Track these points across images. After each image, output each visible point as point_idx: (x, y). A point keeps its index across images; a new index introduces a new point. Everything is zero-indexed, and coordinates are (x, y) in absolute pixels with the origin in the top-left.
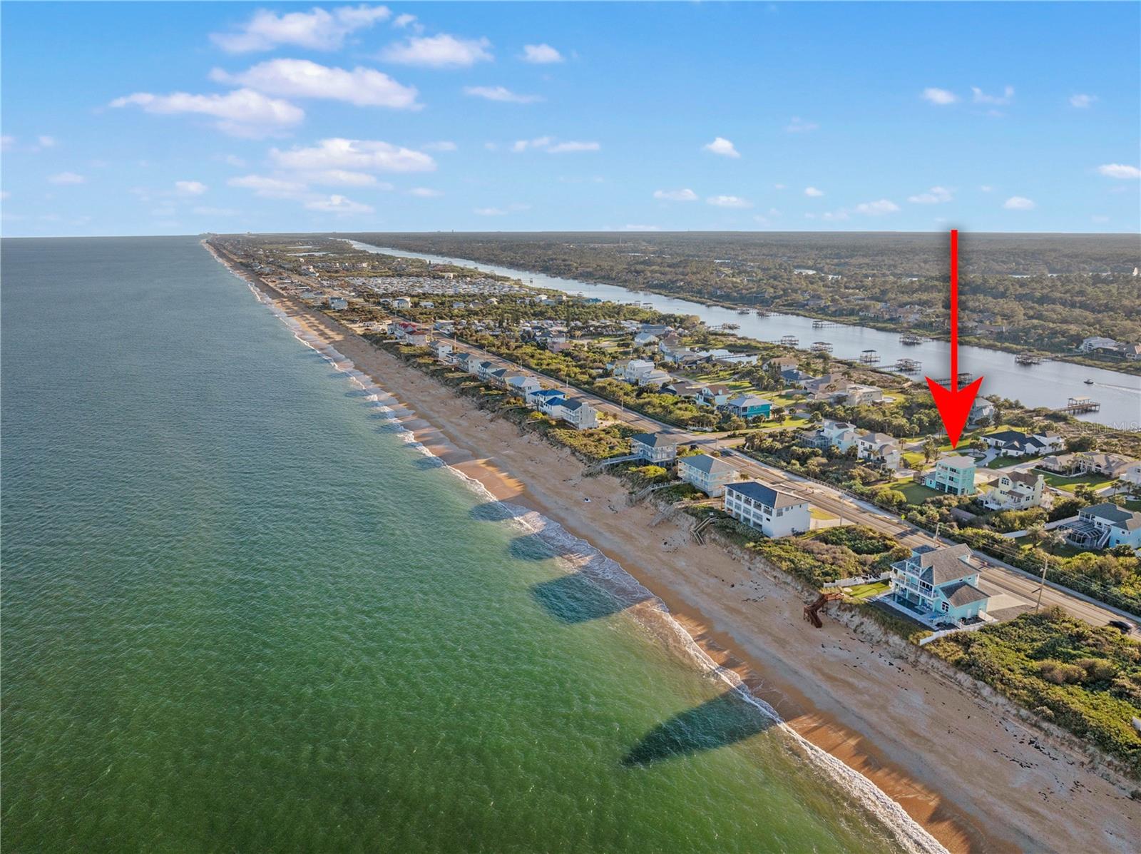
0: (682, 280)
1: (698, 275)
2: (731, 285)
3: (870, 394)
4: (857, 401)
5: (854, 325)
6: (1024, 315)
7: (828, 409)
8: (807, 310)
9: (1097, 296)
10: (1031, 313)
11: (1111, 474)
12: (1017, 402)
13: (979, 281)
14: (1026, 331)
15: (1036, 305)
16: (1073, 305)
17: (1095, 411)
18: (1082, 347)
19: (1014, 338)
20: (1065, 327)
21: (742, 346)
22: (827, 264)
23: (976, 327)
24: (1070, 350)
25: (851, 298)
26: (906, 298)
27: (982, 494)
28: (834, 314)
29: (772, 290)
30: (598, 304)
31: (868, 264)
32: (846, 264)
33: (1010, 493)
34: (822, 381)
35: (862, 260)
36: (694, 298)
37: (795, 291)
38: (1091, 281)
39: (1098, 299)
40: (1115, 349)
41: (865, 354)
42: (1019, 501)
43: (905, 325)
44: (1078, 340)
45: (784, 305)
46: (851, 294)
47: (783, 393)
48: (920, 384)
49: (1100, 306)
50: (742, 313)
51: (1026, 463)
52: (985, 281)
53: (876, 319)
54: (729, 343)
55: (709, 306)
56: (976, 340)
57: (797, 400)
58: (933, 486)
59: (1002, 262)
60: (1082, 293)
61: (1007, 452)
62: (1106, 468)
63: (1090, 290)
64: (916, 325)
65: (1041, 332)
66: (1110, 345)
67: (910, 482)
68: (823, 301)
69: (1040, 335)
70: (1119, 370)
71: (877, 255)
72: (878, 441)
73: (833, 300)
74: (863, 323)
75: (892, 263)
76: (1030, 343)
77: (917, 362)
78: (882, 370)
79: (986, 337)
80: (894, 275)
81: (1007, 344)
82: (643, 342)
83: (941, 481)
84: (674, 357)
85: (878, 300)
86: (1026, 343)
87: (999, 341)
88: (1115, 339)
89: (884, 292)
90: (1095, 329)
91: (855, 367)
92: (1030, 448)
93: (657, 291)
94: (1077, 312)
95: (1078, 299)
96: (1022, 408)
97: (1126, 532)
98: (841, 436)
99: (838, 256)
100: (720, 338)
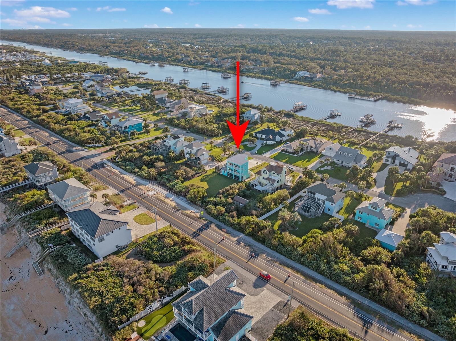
0: (126, 50)
1: (136, 47)
2: (149, 52)
3: (200, 110)
4: (193, 115)
5: (203, 69)
6: (273, 62)
7: (176, 122)
8: (182, 63)
9: (300, 52)
10: (276, 61)
11: (317, 151)
12: (271, 108)
13: (256, 47)
14: (274, 69)
15: (277, 57)
16: (291, 57)
17: (305, 109)
18: (296, 76)
19: (270, 73)
20: (289, 67)
21: (144, 84)
22: (196, 41)
23: (254, 68)
24: (292, 77)
25: (203, 56)
26: (226, 56)
27: (253, 178)
28: (194, 64)
29: (167, 54)
30: (76, 64)
31: (213, 41)
32: (204, 41)
33: (268, 179)
34: (176, 104)
35: (210, 39)
36: (131, 59)
37: (177, 54)
38: (297, 47)
39: (300, 54)
40: (309, 76)
41: (203, 85)
42: (273, 184)
43: (224, 69)
44: (294, 72)
45: (172, 61)
46: (203, 54)
47: (156, 112)
48: (227, 100)
49: (301, 56)
50: (152, 66)
51: (276, 148)
52: (258, 47)
53: (212, 66)
54: (138, 82)
55: (137, 63)
56: (254, 75)
57: (161, 116)
58: (226, 174)
59: (265, 39)
60: (294, 51)
61: (267, 143)
62: (315, 148)
63: (297, 50)
64: (229, 68)
65: (280, 69)
66: (307, 74)
67: (214, 172)
68: (190, 58)
69: (280, 71)
70: (311, 86)
71: (217, 37)
72: (194, 147)
73: (194, 58)
74: (206, 69)
75: (223, 40)
76: (276, 75)
77: (227, 88)
78: (211, 93)
79: (258, 73)
80: (222, 45)
81: (267, 76)
82: (87, 85)
83: (230, 172)
84: (102, 93)
85: (214, 57)
86: (274, 75)
87: (264, 74)
88: (308, 71)
89: (217, 53)
90: (301, 67)
91: (198, 93)
92: (278, 138)
93: (114, 56)
94: (293, 59)
95: (293, 54)
96: (273, 111)
97: (334, 204)
98: (175, 144)
99: (201, 38)
100: (134, 80)
